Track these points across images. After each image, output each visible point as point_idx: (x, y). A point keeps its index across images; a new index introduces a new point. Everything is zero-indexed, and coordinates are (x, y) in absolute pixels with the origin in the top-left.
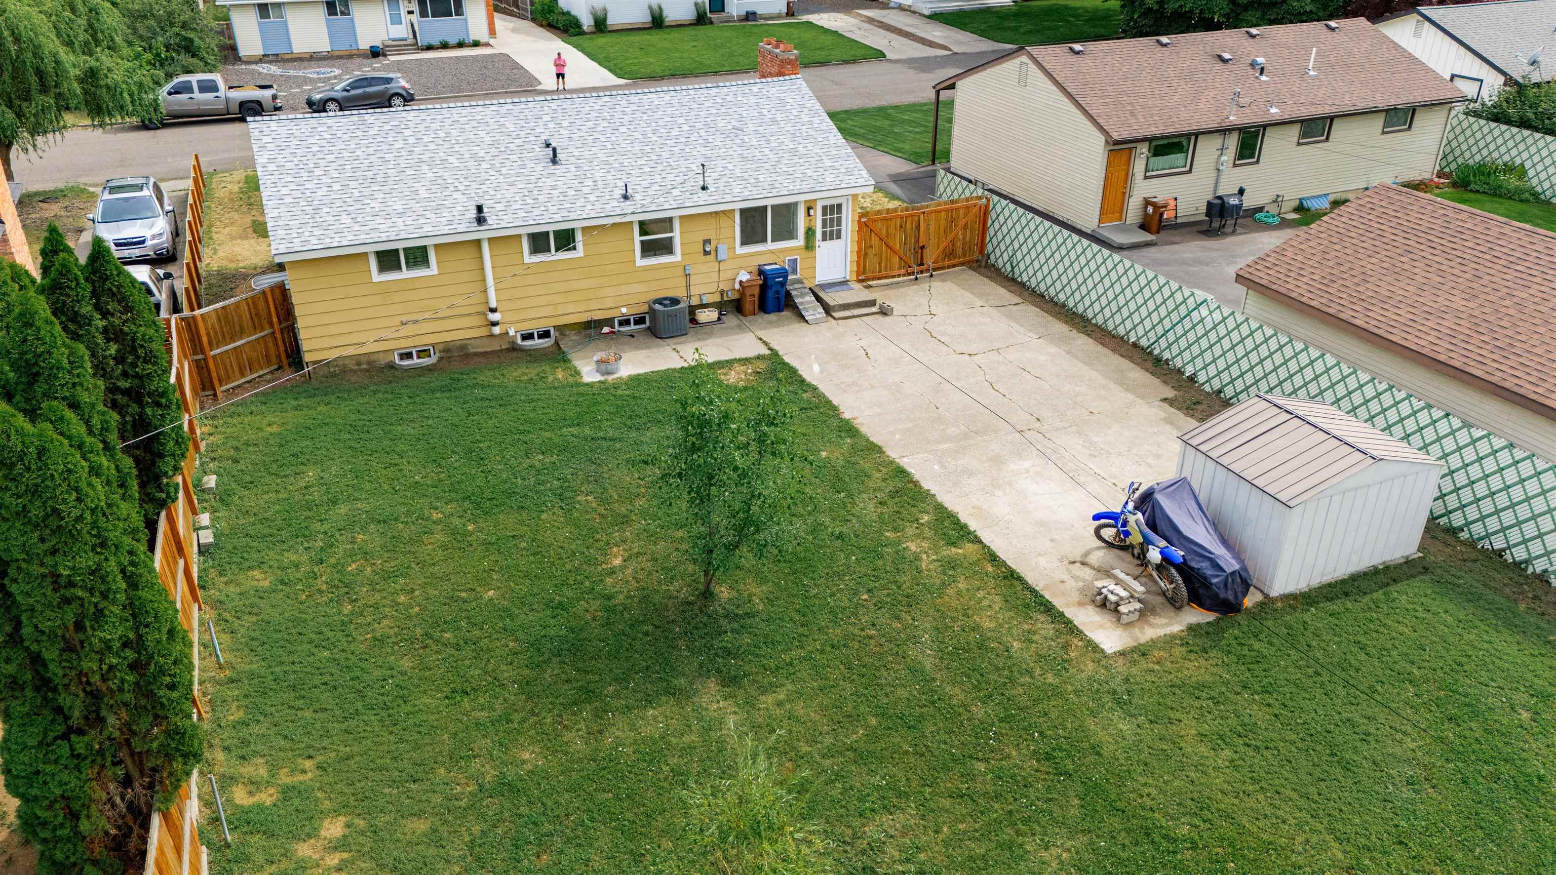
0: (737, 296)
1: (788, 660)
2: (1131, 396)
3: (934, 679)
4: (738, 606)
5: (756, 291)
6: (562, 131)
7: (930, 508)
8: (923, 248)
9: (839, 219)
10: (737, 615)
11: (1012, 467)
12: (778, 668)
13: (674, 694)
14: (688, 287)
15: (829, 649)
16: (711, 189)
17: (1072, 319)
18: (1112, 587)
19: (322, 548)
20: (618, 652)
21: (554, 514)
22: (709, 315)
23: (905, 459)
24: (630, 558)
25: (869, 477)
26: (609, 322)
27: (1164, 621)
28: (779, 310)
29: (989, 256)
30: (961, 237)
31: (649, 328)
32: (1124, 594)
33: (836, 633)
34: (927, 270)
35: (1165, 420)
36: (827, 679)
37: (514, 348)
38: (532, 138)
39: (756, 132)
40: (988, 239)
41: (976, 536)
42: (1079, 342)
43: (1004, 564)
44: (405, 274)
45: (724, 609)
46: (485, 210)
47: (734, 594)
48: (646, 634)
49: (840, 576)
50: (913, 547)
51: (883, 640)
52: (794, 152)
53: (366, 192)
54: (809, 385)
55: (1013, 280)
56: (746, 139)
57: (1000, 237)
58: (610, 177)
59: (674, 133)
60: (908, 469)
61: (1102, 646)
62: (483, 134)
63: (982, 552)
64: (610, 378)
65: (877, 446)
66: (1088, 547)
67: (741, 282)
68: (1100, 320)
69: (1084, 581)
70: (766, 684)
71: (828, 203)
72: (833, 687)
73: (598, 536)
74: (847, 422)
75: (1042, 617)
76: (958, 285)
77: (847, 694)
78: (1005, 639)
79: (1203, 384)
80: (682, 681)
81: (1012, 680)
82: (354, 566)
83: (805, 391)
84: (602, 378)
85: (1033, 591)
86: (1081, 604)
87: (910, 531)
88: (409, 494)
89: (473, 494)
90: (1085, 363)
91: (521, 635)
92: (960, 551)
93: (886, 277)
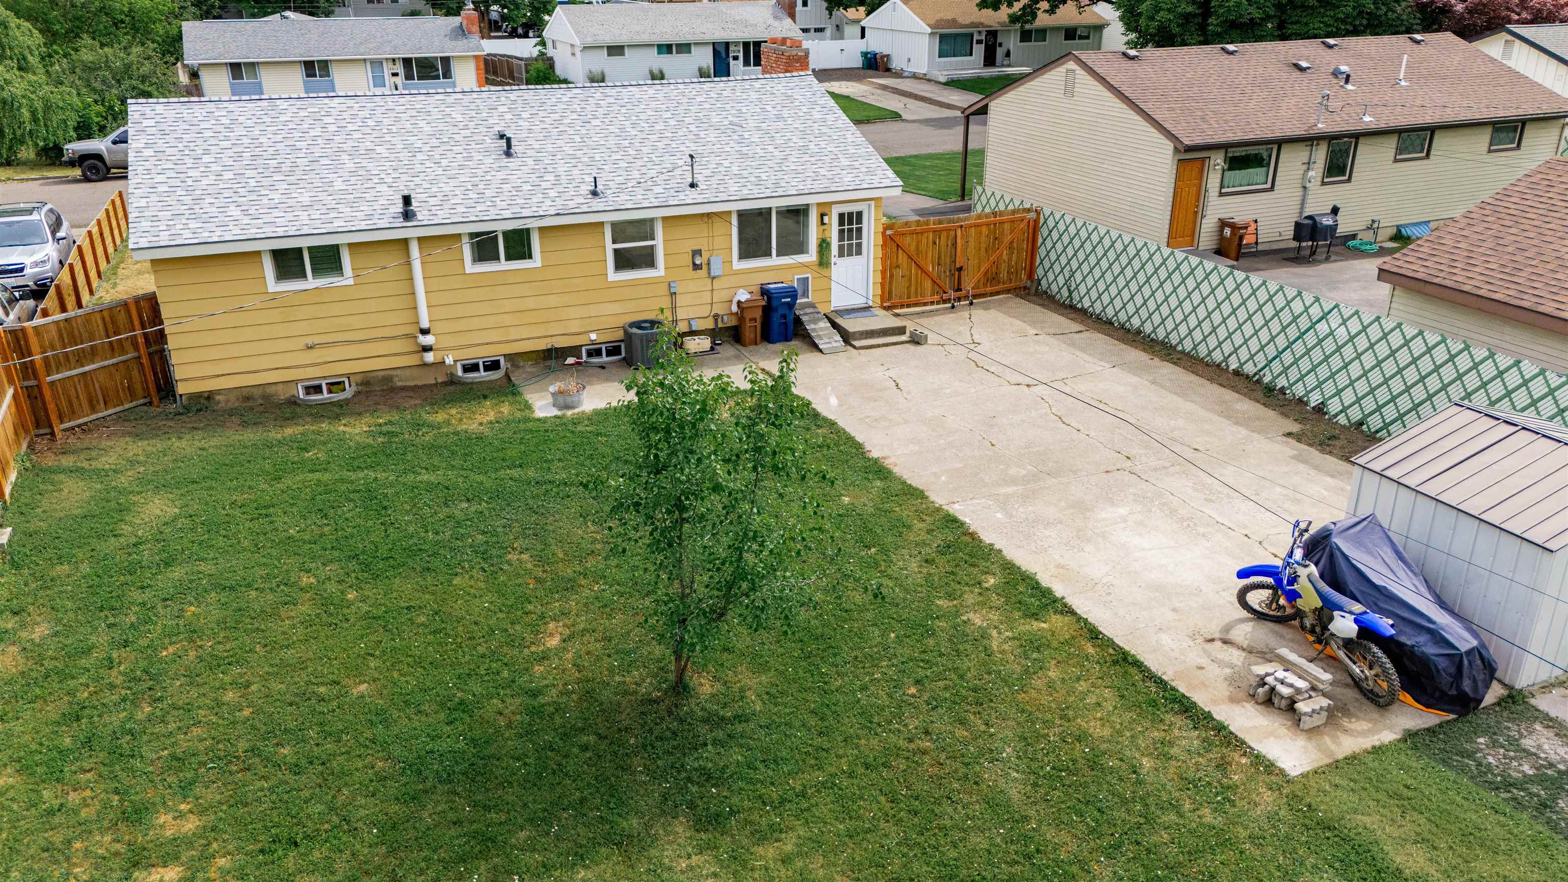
0: (733, 322)
1: (798, 788)
2: (1243, 432)
3: (1026, 819)
4: (725, 705)
5: (758, 314)
6: (521, 123)
7: (995, 568)
8: (960, 269)
9: (859, 230)
10: (723, 719)
11: (1103, 515)
12: (783, 801)
13: (619, 844)
14: (674, 308)
15: (861, 770)
16: (702, 186)
17: (1151, 347)
18: (1281, 674)
19: (132, 624)
20: (540, 777)
21: (471, 577)
22: (697, 344)
23: (957, 506)
24: (571, 637)
25: (909, 527)
26: (574, 351)
27: (1364, 725)
28: (787, 339)
29: (1039, 281)
30: (1005, 257)
31: (624, 359)
32: (1302, 684)
33: (871, 745)
34: (966, 297)
35: (1294, 457)
36: (859, 818)
37: (453, 380)
38: (482, 129)
39: (758, 129)
40: (1038, 261)
41: (1065, 605)
42: (1164, 371)
43: (1110, 643)
44: (311, 282)
45: (702, 709)
46: (415, 203)
47: (718, 686)
48: (585, 748)
49: (874, 661)
50: (977, 619)
51: (943, 756)
52: (804, 150)
53: (266, 182)
54: (825, 420)
55: (1072, 307)
56: (746, 135)
57: (1053, 256)
58: (576, 172)
59: (657, 127)
60: (961, 518)
61: (1280, 764)
62: (422, 124)
63: (1077, 626)
64: (569, 413)
65: (916, 489)
66: (1227, 620)
67: (739, 302)
68: (1188, 345)
69: (1232, 667)
70: (764, 827)
71: (846, 209)
72: (869, 831)
73: (530, 607)
74: (876, 461)
75: (1179, 721)
76: (1005, 313)
77: (891, 843)
78: (1128, 753)
79: (1336, 415)
80: (635, 822)
81: (1149, 819)
82: (171, 650)
83: (819, 427)
84: (559, 413)
85: (1161, 683)
86: (1233, 700)
87: (970, 598)
88: (274, 552)
89: (364, 552)
90: (1176, 394)
91: (397, 750)
92: (1043, 625)
93: (916, 305)
